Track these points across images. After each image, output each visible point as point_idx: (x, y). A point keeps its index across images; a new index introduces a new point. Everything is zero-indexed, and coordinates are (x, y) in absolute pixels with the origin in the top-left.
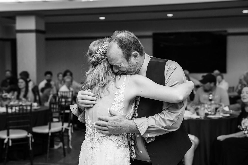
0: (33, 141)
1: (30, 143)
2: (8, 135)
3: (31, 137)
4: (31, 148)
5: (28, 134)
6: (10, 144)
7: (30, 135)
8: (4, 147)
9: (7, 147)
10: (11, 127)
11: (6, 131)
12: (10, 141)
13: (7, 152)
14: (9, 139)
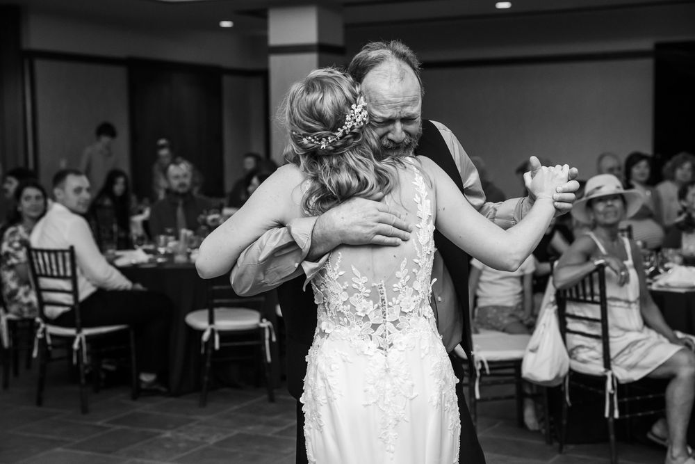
0: (274, 339)
1: (267, 343)
2: (211, 321)
3: (269, 327)
4: (269, 359)
5: (261, 321)
6: (217, 346)
7: (266, 324)
8: (203, 351)
9: (210, 352)
10: (216, 301)
11: (205, 313)
12: (217, 338)
13: (208, 365)
14: (213, 331)
